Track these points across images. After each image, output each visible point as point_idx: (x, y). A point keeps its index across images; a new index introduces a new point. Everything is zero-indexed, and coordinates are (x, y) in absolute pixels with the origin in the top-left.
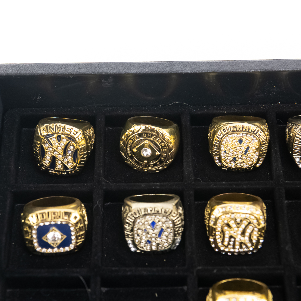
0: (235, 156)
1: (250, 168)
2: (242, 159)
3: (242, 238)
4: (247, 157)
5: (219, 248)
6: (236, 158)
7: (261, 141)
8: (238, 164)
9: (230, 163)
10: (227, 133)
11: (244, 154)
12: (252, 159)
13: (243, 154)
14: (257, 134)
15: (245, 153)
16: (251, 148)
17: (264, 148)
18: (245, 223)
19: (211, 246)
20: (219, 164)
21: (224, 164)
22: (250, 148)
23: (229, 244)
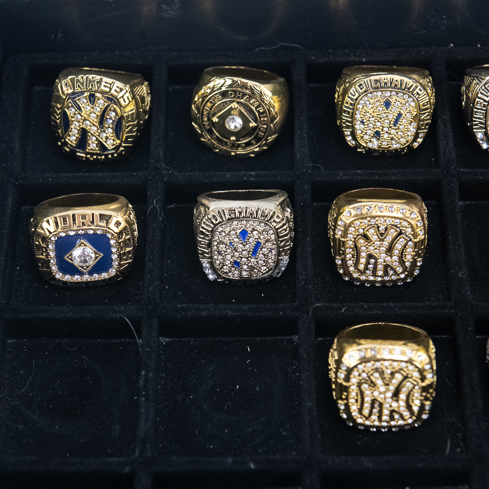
0: (378, 129)
1: (403, 149)
2: (389, 134)
3: (388, 259)
4: (397, 131)
5: (350, 275)
6: (381, 133)
7: (421, 104)
8: (383, 142)
9: (370, 141)
11: (392, 125)
12: (406, 135)
13: (391, 125)
14: (415, 92)
15: (395, 125)
16: (405, 116)
17: (426, 116)
18: (393, 233)
19: (339, 272)
20: (352, 143)
21: (361, 143)
22: (404, 115)
23: (366, 268)
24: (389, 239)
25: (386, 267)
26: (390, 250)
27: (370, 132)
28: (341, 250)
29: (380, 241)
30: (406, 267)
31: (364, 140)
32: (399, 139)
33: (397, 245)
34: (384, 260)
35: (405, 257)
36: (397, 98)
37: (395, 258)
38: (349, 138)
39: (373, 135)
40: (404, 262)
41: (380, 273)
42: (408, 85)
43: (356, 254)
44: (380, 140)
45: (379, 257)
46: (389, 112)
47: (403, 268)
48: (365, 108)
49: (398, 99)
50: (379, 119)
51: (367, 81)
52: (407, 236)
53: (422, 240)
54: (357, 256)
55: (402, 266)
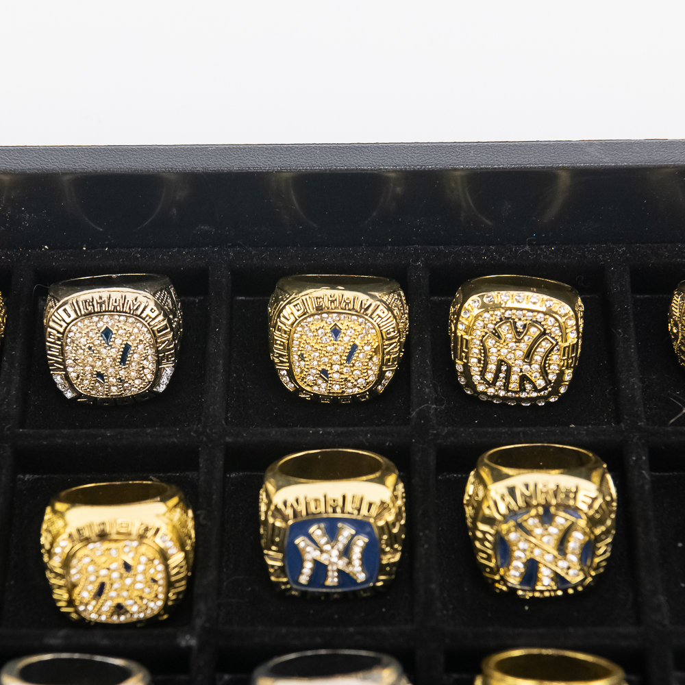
24: (527, 340)
25: (524, 379)
26: (529, 356)
27: (314, 371)
28: (464, 352)
29: (516, 342)
30: (550, 381)
31: (305, 382)
32: (356, 381)
33: (539, 350)
34: (521, 369)
35: (549, 366)
36: (349, 324)
37: (536, 367)
38: (285, 380)
39: (318, 376)
40: (547, 374)
41: (514, 386)
43: (483, 359)
44: (329, 382)
45: (513, 365)
46: (339, 342)
47: (546, 382)
48: (304, 337)
49: (351, 325)
50: (325, 352)
52: (553, 338)
53: (573, 345)
54: (484, 361)
55: (544, 379)
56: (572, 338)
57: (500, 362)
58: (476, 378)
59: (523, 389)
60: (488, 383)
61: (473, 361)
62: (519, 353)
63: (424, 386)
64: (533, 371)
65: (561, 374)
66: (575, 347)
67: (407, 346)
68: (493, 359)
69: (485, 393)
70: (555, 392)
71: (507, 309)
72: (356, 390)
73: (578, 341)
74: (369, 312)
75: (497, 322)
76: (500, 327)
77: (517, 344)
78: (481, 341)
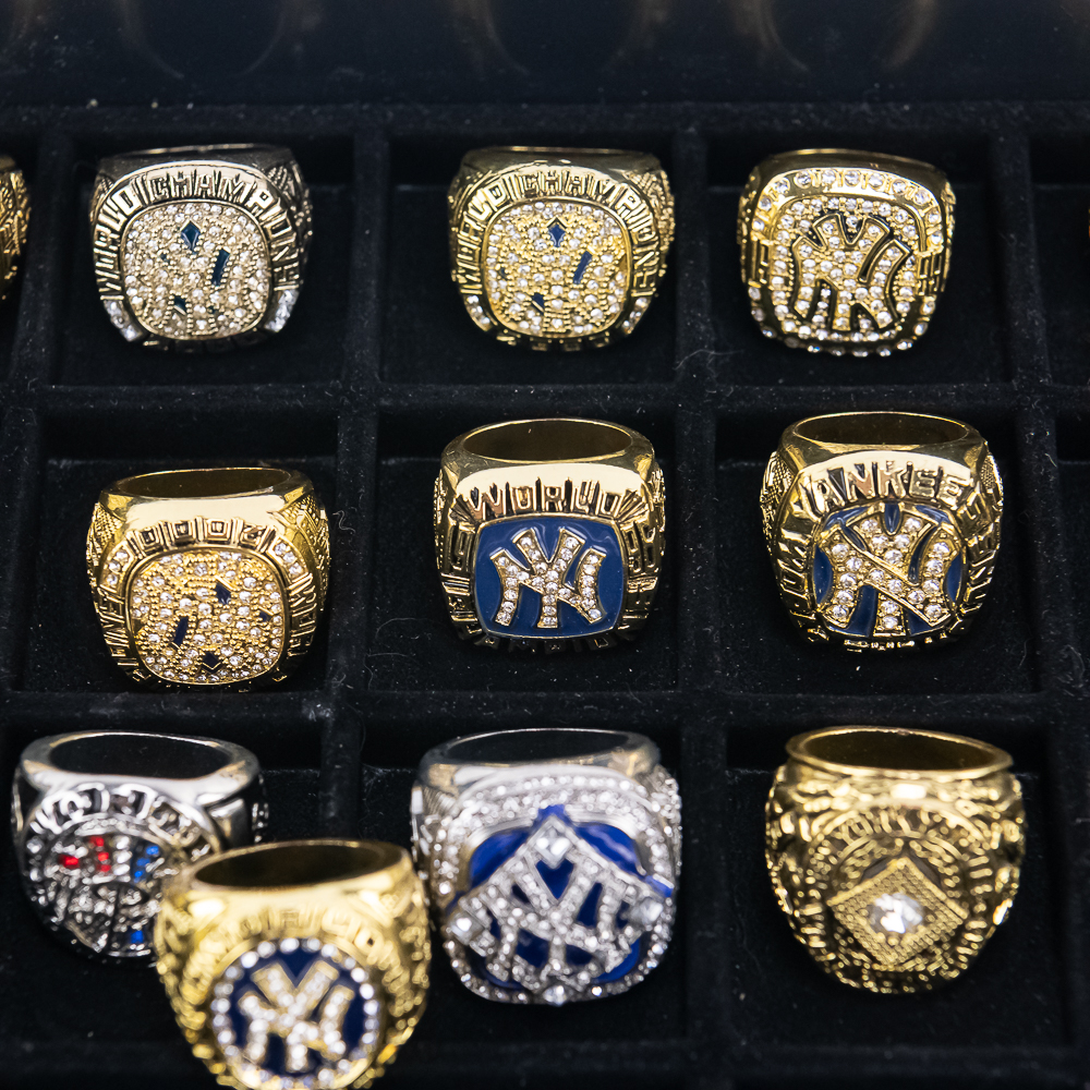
0: (538, 290)
1: (599, 336)
2: (566, 300)
4: (583, 293)
6: (545, 298)
7: (635, 230)
8: (551, 319)
9: (524, 318)
10: (507, 203)
11: (571, 281)
12: (604, 302)
13: (568, 281)
16: (597, 259)
21: (504, 323)
22: (595, 258)
24: (864, 246)
25: (857, 310)
26: (865, 273)
27: (521, 297)
28: (762, 267)
29: (845, 250)
30: (900, 315)
31: (508, 315)
32: (589, 312)
33: (881, 262)
34: (853, 295)
35: (898, 291)
36: (578, 219)
37: (876, 290)
39: (528, 304)
40: (895, 303)
41: (840, 322)
42: (604, 187)
43: (792, 278)
44: (546, 315)
45: (840, 288)
46: (562, 249)
47: (893, 316)
48: (506, 241)
49: (582, 220)
50: (539, 266)
51: (510, 179)
52: (905, 243)
53: (938, 256)
55: (890, 311)
56: (936, 244)
57: (821, 284)
58: (781, 309)
59: (855, 328)
60: (800, 318)
61: (777, 281)
62: (850, 269)
63: (698, 322)
64: (873, 299)
65: (917, 304)
66: (939, 259)
67: (671, 258)
68: (809, 277)
69: (794, 335)
70: (907, 333)
71: (831, 196)
72: (589, 329)
73: (944, 251)
74: (611, 200)
75: (816, 218)
76: (820, 225)
77: (848, 253)
78: (790, 249)
